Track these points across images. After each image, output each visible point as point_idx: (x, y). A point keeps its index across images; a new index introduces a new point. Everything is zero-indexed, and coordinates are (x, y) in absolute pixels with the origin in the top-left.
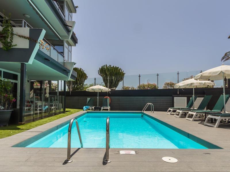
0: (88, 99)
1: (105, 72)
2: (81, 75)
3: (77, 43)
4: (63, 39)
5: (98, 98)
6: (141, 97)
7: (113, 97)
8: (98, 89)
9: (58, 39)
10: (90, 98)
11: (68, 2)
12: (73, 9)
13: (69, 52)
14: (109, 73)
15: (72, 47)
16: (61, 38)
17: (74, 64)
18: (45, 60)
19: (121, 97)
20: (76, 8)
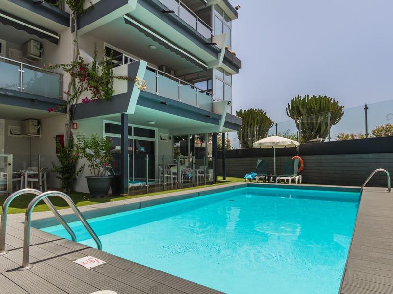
0: (259, 161)
1: (297, 108)
2: (259, 121)
3: (240, 68)
4: (210, 67)
5: (275, 159)
6: (371, 156)
7: (307, 157)
8: (270, 143)
9: (202, 69)
10: (261, 160)
11: (219, 5)
12: (231, 13)
13: (226, 86)
14: (305, 110)
15: (233, 75)
16: (207, 67)
17: (227, 104)
18: (161, 104)
19: (323, 157)
20: (237, 9)
